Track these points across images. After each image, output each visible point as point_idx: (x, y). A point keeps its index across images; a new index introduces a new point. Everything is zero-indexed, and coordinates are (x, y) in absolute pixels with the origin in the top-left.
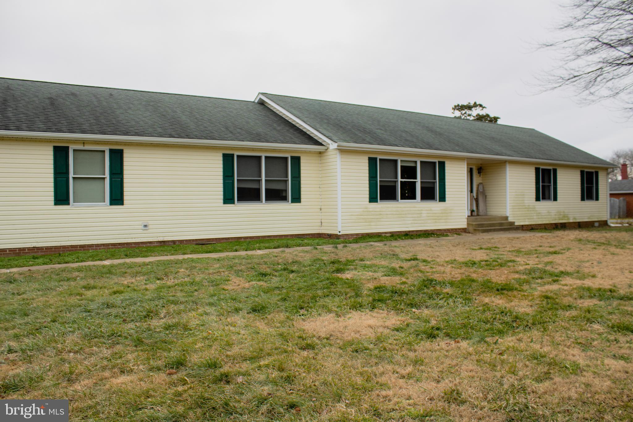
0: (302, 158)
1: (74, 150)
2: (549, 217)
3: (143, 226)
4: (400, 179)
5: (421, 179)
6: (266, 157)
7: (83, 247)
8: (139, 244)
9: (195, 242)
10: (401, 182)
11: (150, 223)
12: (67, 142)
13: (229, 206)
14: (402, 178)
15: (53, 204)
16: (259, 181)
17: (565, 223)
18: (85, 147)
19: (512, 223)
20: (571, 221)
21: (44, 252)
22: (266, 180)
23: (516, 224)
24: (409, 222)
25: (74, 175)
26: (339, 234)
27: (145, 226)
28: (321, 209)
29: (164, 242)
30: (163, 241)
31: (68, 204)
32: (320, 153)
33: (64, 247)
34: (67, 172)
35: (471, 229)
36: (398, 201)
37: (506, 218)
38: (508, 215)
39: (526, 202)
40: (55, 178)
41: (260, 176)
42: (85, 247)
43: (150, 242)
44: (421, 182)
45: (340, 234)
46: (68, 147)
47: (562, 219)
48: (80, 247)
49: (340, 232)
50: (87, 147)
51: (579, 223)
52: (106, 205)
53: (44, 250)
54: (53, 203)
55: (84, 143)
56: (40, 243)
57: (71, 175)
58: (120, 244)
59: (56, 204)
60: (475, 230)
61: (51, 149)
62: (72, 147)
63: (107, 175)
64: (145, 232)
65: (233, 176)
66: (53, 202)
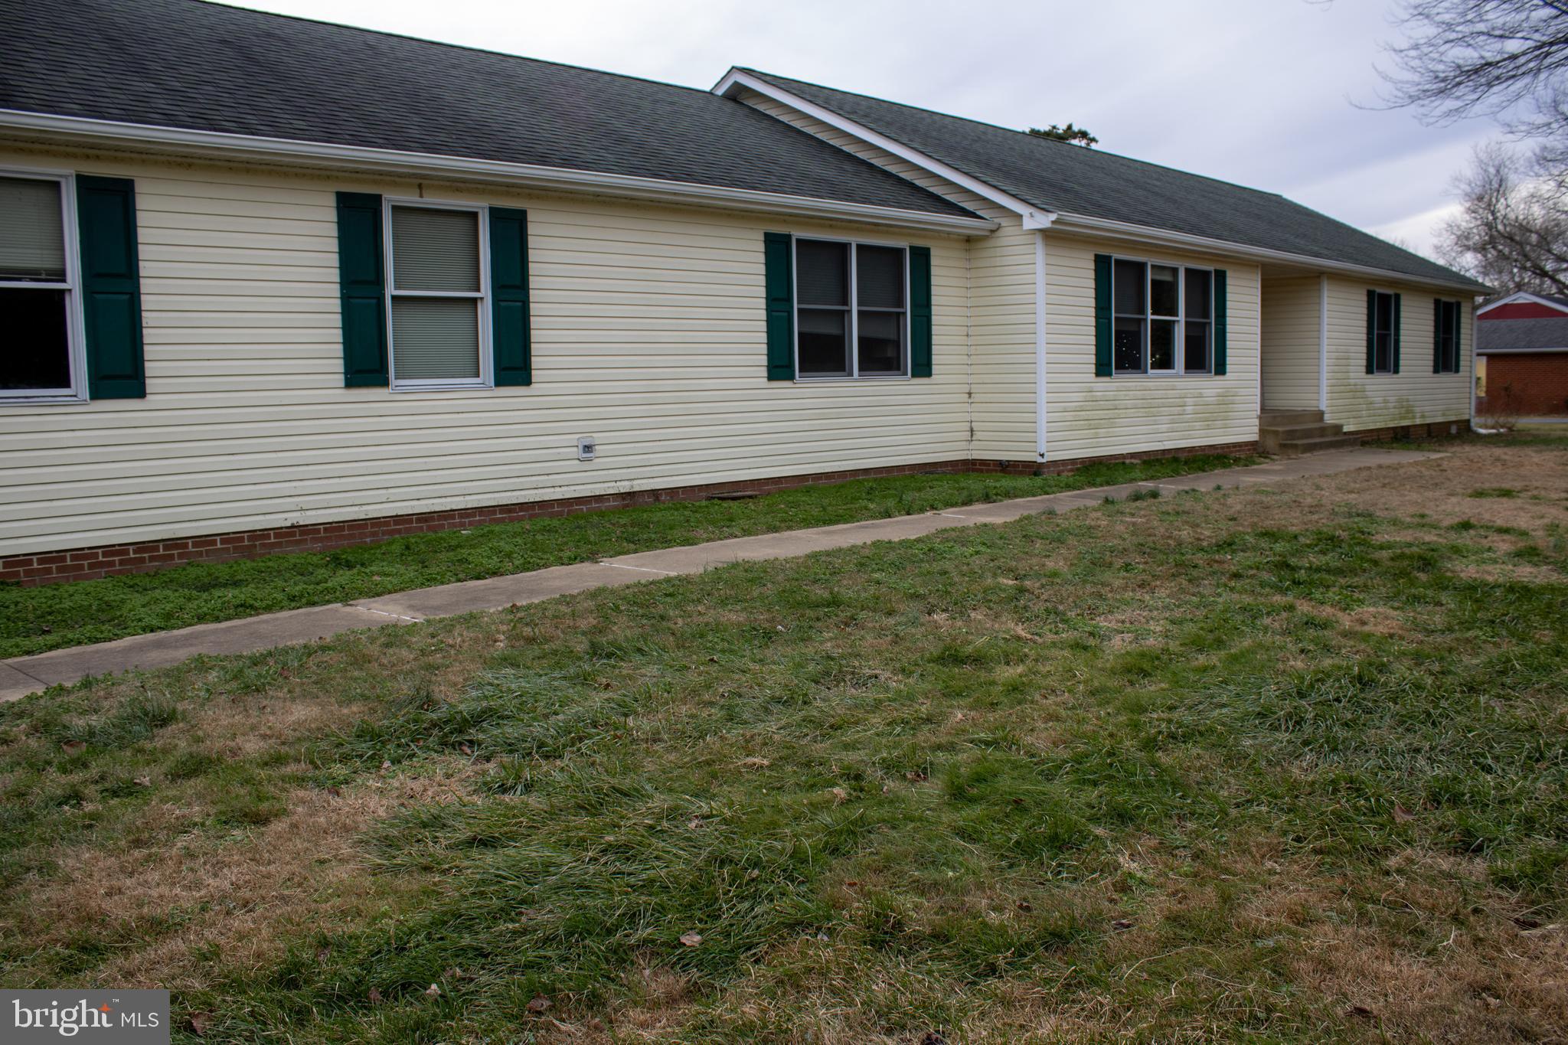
0: (933, 252)
1: (396, 209)
2: (1385, 412)
3: (581, 447)
4: (1150, 317)
5: (1187, 315)
6: (860, 247)
7: (426, 520)
8: (571, 505)
9: (704, 494)
10: (1152, 320)
11: (598, 438)
12: (375, 182)
13: (782, 387)
14: (1152, 314)
15: (342, 384)
16: (842, 316)
17: (1408, 427)
18: (425, 199)
19: (1337, 429)
20: (1418, 421)
21: (321, 540)
22: (860, 313)
23: (1346, 429)
24: (1164, 427)
25: (396, 288)
26: (1040, 460)
27: (588, 448)
28: (970, 394)
29: (631, 495)
30: (629, 494)
31: (384, 383)
32: (969, 240)
33: (376, 522)
34: (379, 281)
35: (1271, 443)
36: (1146, 372)
37: (1320, 415)
38: (1323, 408)
39: (1352, 375)
40: (346, 299)
41: (845, 299)
42: (433, 519)
43: (599, 498)
44: (1187, 323)
45: (1044, 460)
46: (378, 198)
47: (1405, 418)
48: (419, 520)
49: (1042, 455)
50: (433, 200)
51: (1429, 425)
52: (484, 386)
53: (322, 534)
54: (340, 379)
55: (420, 186)
56: (309, 513)
57: (390, 290)
58: (523, 506)
59: (350, 384)
60: (1283, 446)
61: (332, 201)
62: (391, 197)
63: (486, 291)
64: (586, 466)
65: (789, 299)
66: (342, 377)
